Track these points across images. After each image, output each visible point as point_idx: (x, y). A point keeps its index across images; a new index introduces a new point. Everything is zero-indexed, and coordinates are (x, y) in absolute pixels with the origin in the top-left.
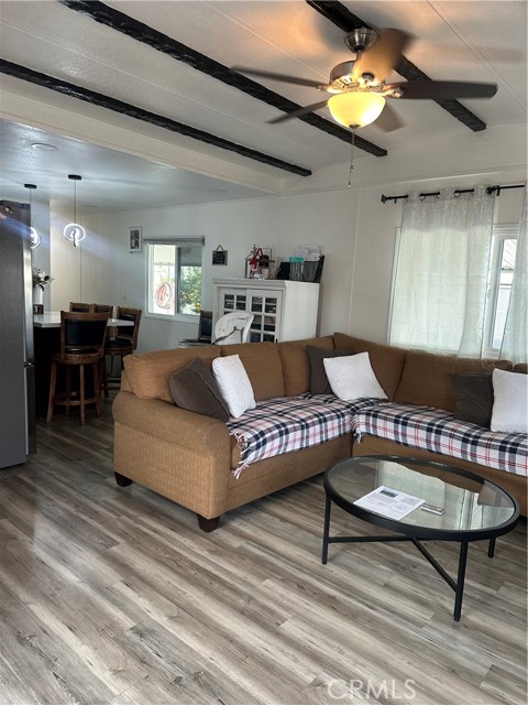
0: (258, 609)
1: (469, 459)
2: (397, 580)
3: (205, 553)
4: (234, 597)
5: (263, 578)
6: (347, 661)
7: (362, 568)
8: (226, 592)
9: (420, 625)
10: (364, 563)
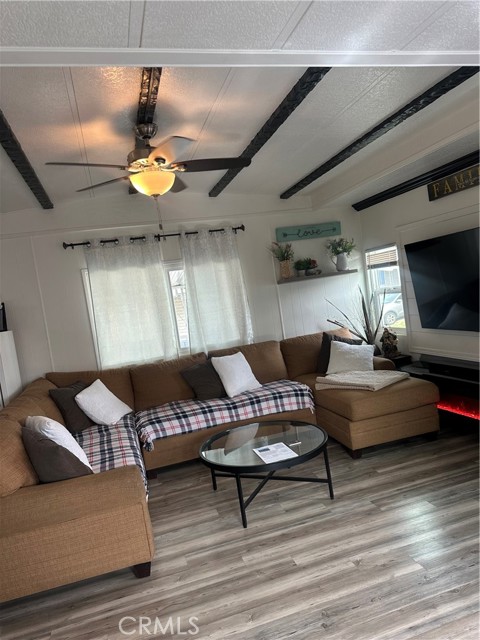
0: (272, 571)
1: (235, 419)
2: (285, 505)
3: (178, 584)
4: (250, 579)
5: (240, 559)
6: (342, 546)
7: (263, 514)
8: (241, 582)
9: (329, 512)
10: (258, 511)
